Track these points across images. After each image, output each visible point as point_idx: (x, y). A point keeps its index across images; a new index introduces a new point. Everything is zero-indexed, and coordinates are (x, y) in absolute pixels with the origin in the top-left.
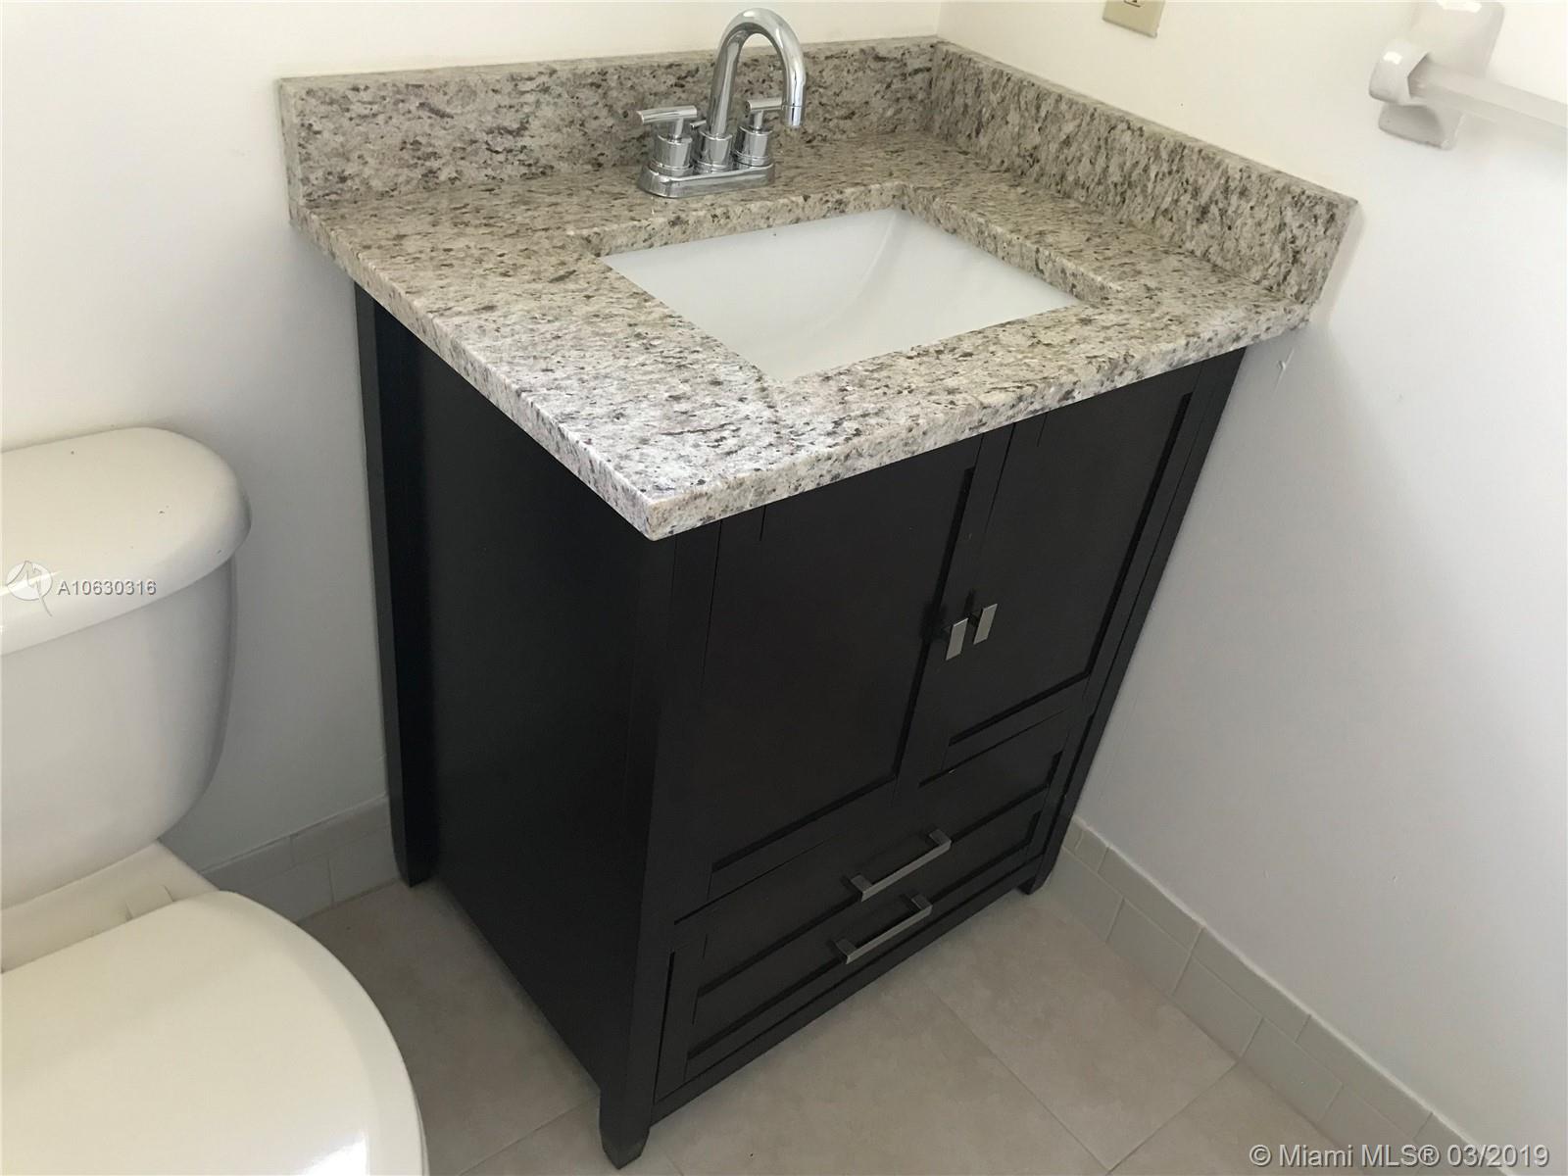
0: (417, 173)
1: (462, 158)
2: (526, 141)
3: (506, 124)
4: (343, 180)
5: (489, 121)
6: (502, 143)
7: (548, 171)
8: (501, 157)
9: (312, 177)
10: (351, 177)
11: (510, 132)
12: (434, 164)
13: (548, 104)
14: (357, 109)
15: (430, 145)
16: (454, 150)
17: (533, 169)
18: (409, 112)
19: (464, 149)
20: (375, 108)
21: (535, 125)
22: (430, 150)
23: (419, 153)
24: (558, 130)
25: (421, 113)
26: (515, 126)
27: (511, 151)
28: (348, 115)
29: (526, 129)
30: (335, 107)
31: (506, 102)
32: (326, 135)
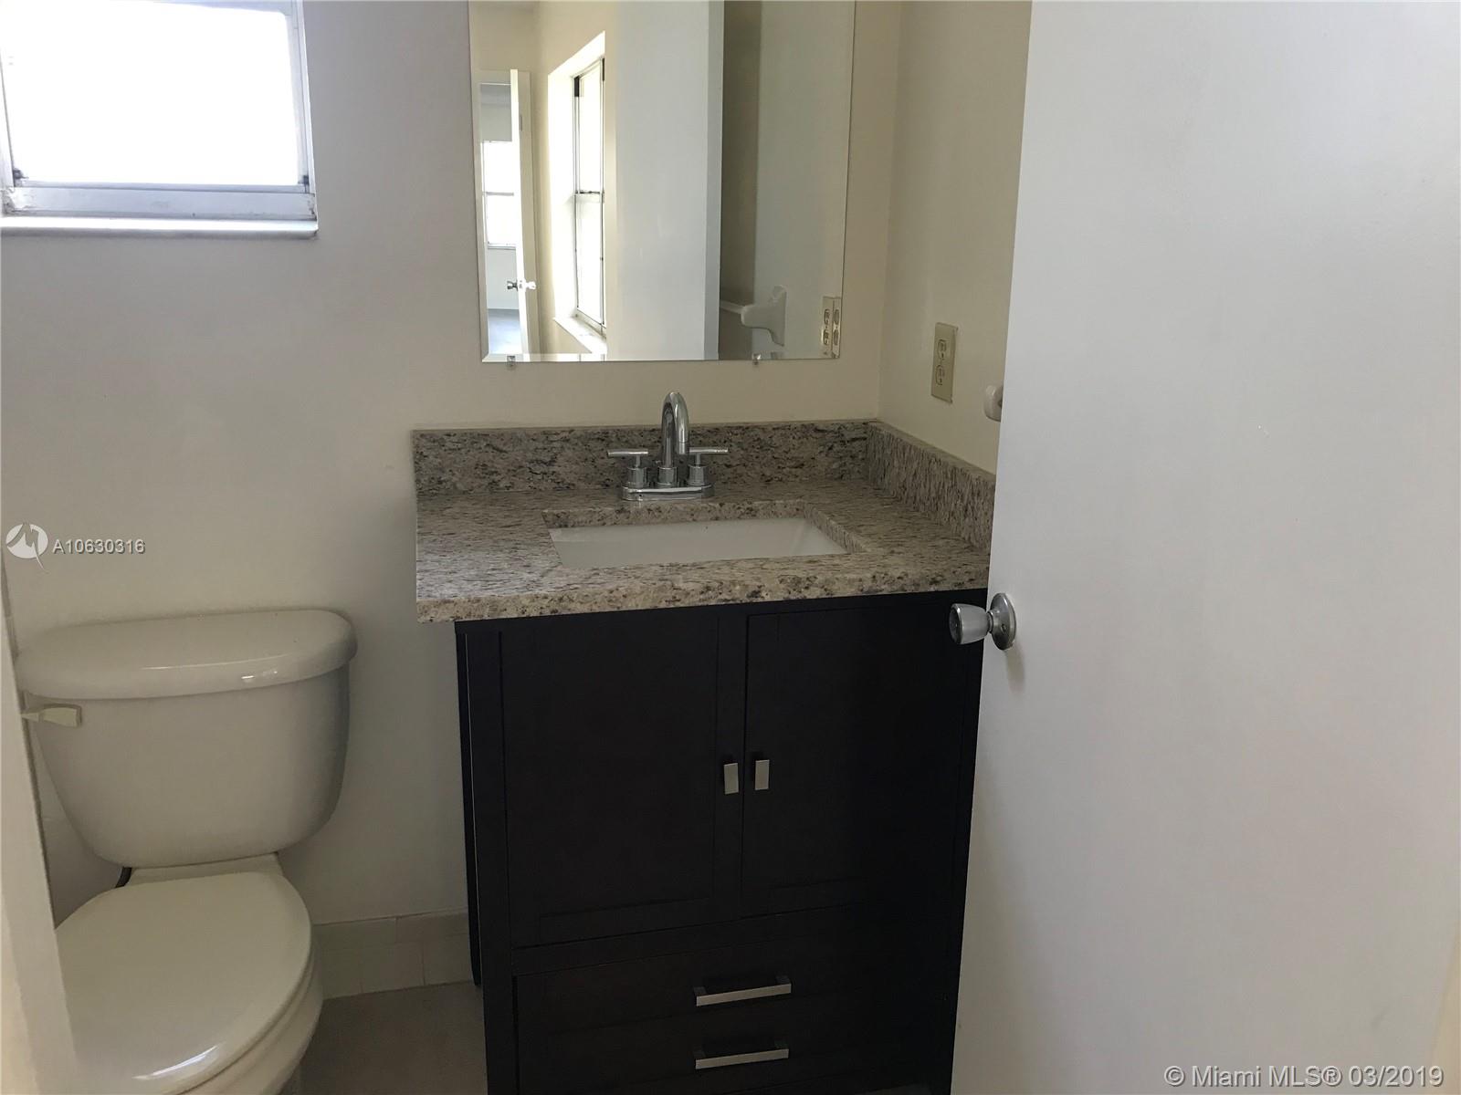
0: (485, 482)
1: (514, 476)
2: (555, 468)
3: (542, 458)
4: (440, 482)
5: (530, 455)
6: (539, 469)
7: (572, 487)
8: (540, 477)
9: (422, 480)
10: (444, 481)
11: (545, 463)
12: (496, 478)
13: (569, 448)
14: (449, 445)
15: (493, 467)
16: (509, 470)
17: (561, 485)
18: (480, 448)
19: (515, 471)
20: (460, 445)
21: (560, 459)
22: (493, 470)
23: (486, 471)
24: (577, 463)
25: (487, 449)
26: (548, 460)
27: (545, 474)
28: (443, 448)
29: (554, 461)
30: (436, 444)
31: (541, 445)
32: (431, 458)
